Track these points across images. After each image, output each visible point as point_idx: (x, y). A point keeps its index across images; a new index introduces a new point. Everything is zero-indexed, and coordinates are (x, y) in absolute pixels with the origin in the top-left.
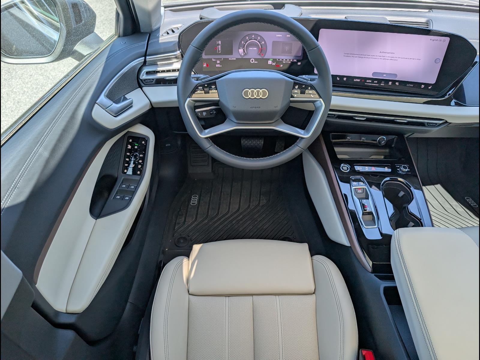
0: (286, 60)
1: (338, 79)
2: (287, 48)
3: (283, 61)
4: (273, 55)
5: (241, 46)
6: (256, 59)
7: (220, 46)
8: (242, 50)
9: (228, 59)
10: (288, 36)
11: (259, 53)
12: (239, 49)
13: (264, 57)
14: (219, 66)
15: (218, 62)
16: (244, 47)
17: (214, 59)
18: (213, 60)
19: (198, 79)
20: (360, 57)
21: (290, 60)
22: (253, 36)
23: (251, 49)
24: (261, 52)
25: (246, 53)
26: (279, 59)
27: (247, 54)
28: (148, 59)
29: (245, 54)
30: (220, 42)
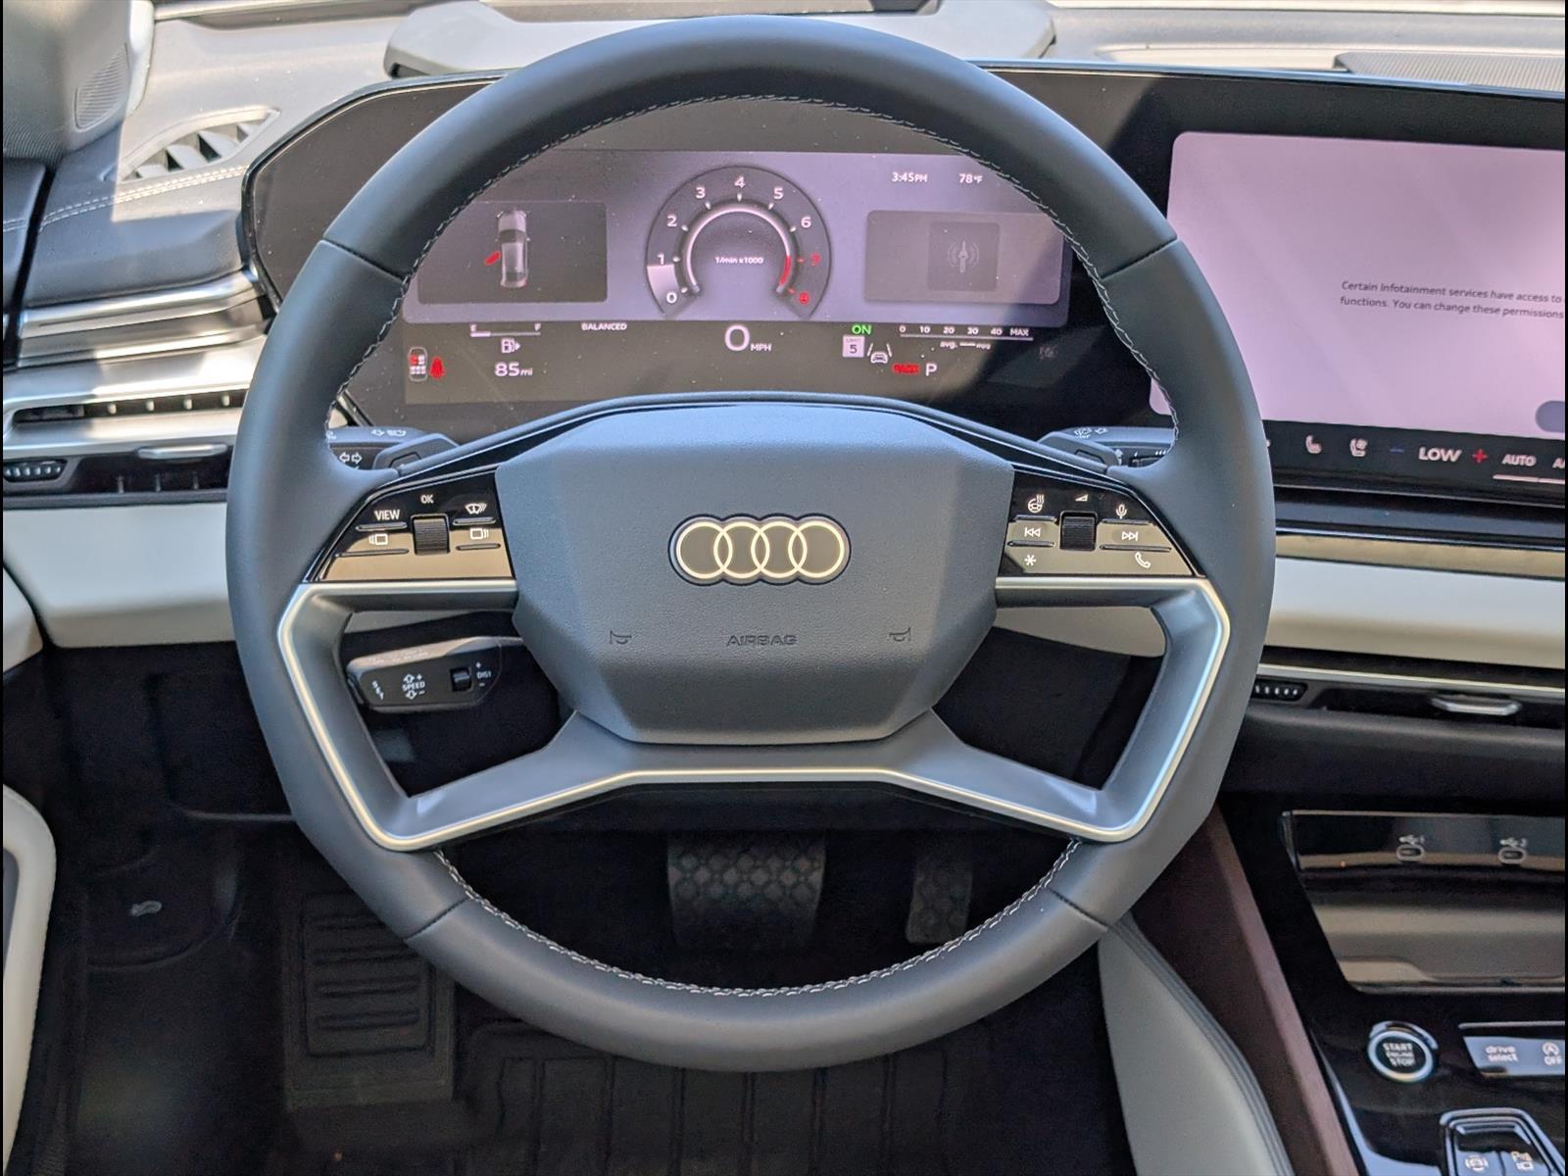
0: (961, 329)
1: (1314, 448)
2: (963, 255)
3: (940, 340)
4: (871, 298)
5: (661, 243)
6: (759, 330)
7: (519, 246)
8: (671, 268)
9: (579, 323)
10: (969, 178)
11: (780, 289)
12: (647, 262)
13: (813, 312)
14: (514, 369)
15: (510, 345)
16: (680, 253)
17: (478, 330)
18: (473, 335)
19: (369, 458)
20: (1449, 308)
21: (985, 330)
22: (740, 182)
24: (791, 285)
25: (697, 289)
26: (913, 328)
27: (702, 290)
28: (31, 325)
29: (690, 293)
30: (520, 221)
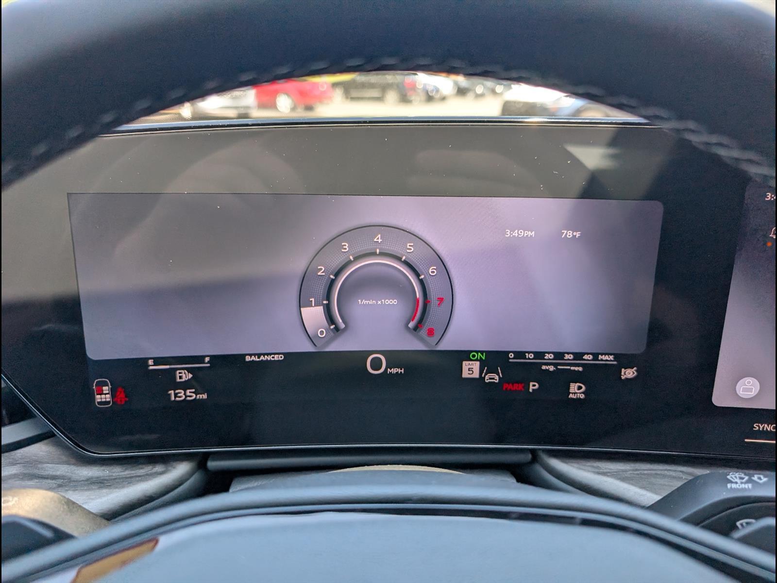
0: (559, 355)
3: (541, 364)
6: (393, 357)
8: (320, 310)
9: (243, 356)
10: (570, 234)
11: (411, 325)
12: (300, 305)
13: (438, 343)
16: (328, 297)
17: (155, 363)
18: (151, 368)
21: (578, 356)
23: (371, 302)
24: (420, 322)
25: (342, 326)
27: (347, 326)
29: (337, 329)
